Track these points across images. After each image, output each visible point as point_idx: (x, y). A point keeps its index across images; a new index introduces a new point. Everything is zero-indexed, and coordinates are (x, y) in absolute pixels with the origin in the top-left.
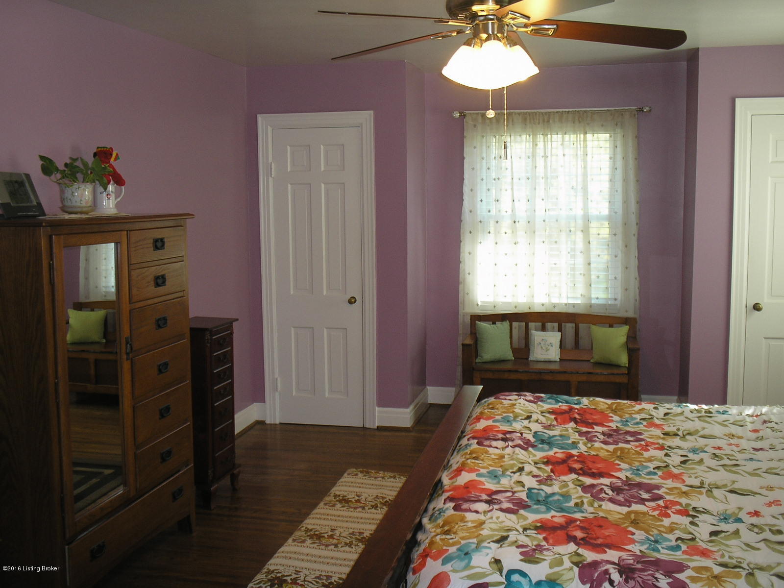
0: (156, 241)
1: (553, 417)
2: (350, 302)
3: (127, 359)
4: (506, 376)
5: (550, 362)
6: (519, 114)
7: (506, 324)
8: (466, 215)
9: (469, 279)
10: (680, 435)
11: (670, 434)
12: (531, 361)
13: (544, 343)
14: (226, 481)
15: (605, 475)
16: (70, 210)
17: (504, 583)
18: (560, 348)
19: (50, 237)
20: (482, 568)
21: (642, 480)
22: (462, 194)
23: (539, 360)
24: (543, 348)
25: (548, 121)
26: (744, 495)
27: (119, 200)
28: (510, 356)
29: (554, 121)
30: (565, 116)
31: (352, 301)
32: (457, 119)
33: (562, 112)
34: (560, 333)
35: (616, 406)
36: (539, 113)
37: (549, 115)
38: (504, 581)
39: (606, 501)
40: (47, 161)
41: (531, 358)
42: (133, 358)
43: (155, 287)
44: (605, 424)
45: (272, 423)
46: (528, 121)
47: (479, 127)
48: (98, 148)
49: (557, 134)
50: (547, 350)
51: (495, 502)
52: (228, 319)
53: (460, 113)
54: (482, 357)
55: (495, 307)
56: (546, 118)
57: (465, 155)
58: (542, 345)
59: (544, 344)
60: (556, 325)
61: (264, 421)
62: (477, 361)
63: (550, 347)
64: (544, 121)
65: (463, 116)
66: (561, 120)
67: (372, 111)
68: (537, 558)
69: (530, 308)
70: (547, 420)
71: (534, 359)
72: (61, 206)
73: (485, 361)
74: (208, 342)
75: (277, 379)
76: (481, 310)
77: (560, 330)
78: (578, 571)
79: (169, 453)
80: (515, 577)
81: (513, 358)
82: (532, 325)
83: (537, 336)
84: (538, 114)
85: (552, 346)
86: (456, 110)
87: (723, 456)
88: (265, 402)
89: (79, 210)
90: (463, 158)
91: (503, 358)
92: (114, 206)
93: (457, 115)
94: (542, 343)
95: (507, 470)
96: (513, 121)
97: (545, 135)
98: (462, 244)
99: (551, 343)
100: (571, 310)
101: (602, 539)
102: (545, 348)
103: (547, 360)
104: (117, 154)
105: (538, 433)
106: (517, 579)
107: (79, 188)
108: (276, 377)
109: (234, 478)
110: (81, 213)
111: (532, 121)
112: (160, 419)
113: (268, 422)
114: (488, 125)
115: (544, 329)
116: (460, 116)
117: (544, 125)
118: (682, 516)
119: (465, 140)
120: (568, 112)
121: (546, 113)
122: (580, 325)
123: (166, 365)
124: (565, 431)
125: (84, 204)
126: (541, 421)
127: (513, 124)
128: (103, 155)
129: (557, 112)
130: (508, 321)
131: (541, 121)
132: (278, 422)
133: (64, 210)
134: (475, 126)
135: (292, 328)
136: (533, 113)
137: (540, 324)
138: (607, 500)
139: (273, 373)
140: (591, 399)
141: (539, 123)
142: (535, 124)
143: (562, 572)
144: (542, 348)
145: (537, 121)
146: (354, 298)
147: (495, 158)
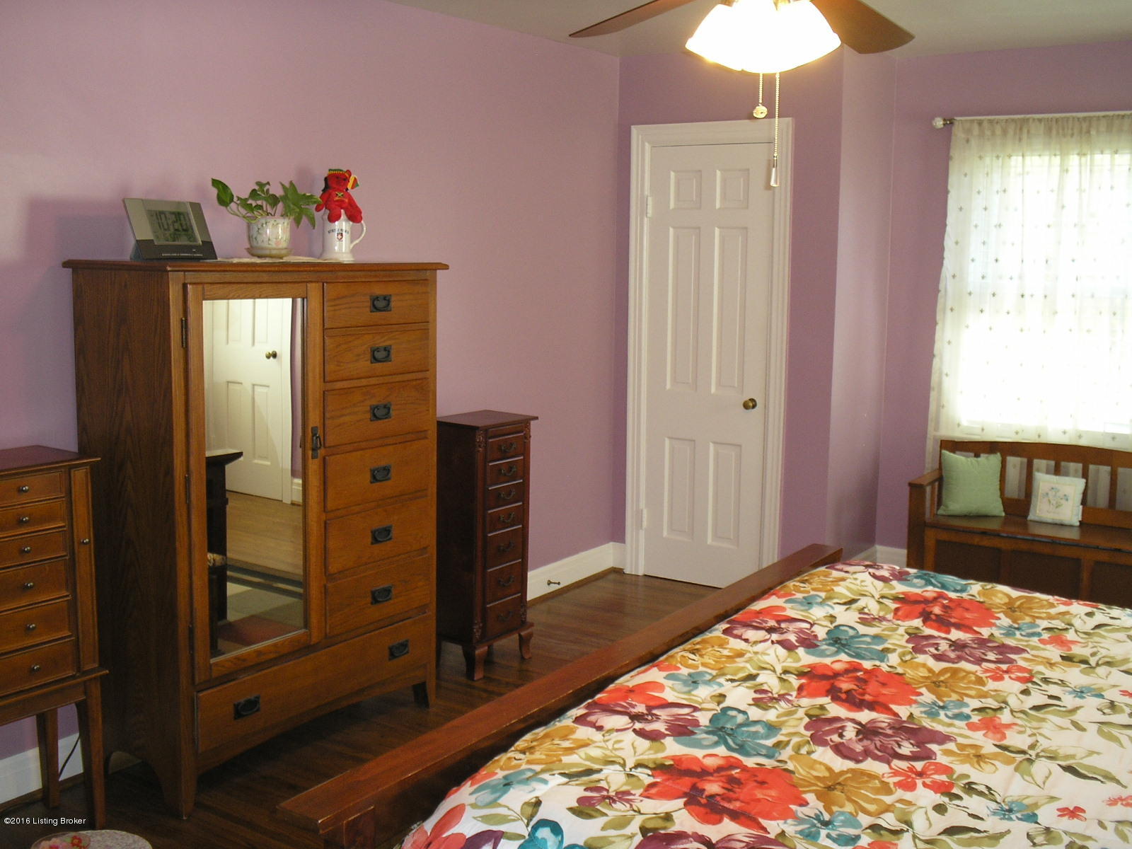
0: (375, 299)
1: (893, 606)
2: (746, 406)
3: (313, 457)
4: (976, 540)
5: (1062, 525)
6: (1040, 120)
7: (995, 459)
8: (947, 283)
9: (947, 383)
10: (1091, 663)
11: (1075, 660)
12: (1031, 521)
13: (1054, 493)
14: (509, 643)
15: (876, 707)
16: (260, 252)
17: (524, 837)
18: (1082, 504)
19: (185, 286)
20: (509, 809)
21: (934, 725)
22: (941, 249)
23: (1044, 520)
24: (1052, 501)
25: (1088, 132)
26: (1085, 777)
27: (357, 241)
28: (997, 508)
29: (1098, 131)
30: (1117, 122)
31: (750, 405)
32: (941, 129)
33: (1113, 116)
34: (1084, 480)
35: (1022, 604)
36: (1074, 118)
37: (1090, 121)
38: (526, 835)
39: (828, 747)
40: (221, 187)
41: (1031, 517)
42: (327, 458)
43: (372, 363)
44: (975, 628)
45: (633, 573)
46: (1054, 132)
47: (973, 142)
48: (330, 170)
49: (1102, 153)
50: (1058, 506)
51: (647, 719)
52: (521, 415)
53: (945, 120)
54: (947, 507)
55: (983, 430)
56: (1085, 125)
57: (949, 188)
58: (1051, 497)
59: (1055, 496)
60: (1080, 466)
61: (622, 570)
62: (941, 512)
63: (1063, 502)
64: (1081, 132)
65: (949, 123)
66: (1109, 129)
67: (790, 119)
68: (598, 810)
69: (1039, 436)
70: (881, 610)
71: (1037, 519)
72: (248, 246)
73: (950, 513)
74: (480, 446)
75: (642, 510)
76: (967, 434)
77: (1085, 475)
78: (640, 841)
79: (387, 592)
80: (544, 833)
81: (1003, 514)
82: (1039, 463)
83: (1044, 481)
84: (1071, 119)
85: (1067, 500)
86: (939, 116)
87: (1125, 707)
88: (624, 542)
89: (267, 252)
90: (947, 192)
91: (984, 511)
92: (348, 250)
93: (939, 123)
94: (1051, 494)
95: (724, 674)
96: (1028, 132)
97: (1081, 154)
98: (938, 327)
99: (1065, 495)
100: (1108, 445)
101: (742, 802)
102: (1054, 502)
103: (1058, 522)
104: (355, 179)
105: (842, 628)
106: (544, 836)
107: (266, 223)
108: (641, 508)
109: (523, 642)
110: (271, 257)
111: (1061, 131)
112: (372, 543)
113: (627, 571)
114: (988, 139)
115: (1057, 471)
116: (944, 124)
117: (1081, 138)
118: (936, 792)
119: (951, 163)
120: (1123, 116)
121: (1085, 119)
122: (1120, 470)
123: (387, 470)
124: (888, 631)
125: (273, 245)
126: (869, 610)
127: (1028, 138)
128: (337, 180)
129: (1104, 117)
130: (999, 454)
131: (1076, 131)
132: (641, 573)
133: (252, 251)
134: (968, 141)
135: (666, 439)
136: (1063, 118)
137: (1052, 463)
138: (831, 747)
139: (638, 501)
140: (989, 586)
141: (1072, 135)
142: (1064, 136)
143: (613, 839)
144: (1050, 501)
145: (1070, 132)
146: (752, 400)
147: (997, 192)
